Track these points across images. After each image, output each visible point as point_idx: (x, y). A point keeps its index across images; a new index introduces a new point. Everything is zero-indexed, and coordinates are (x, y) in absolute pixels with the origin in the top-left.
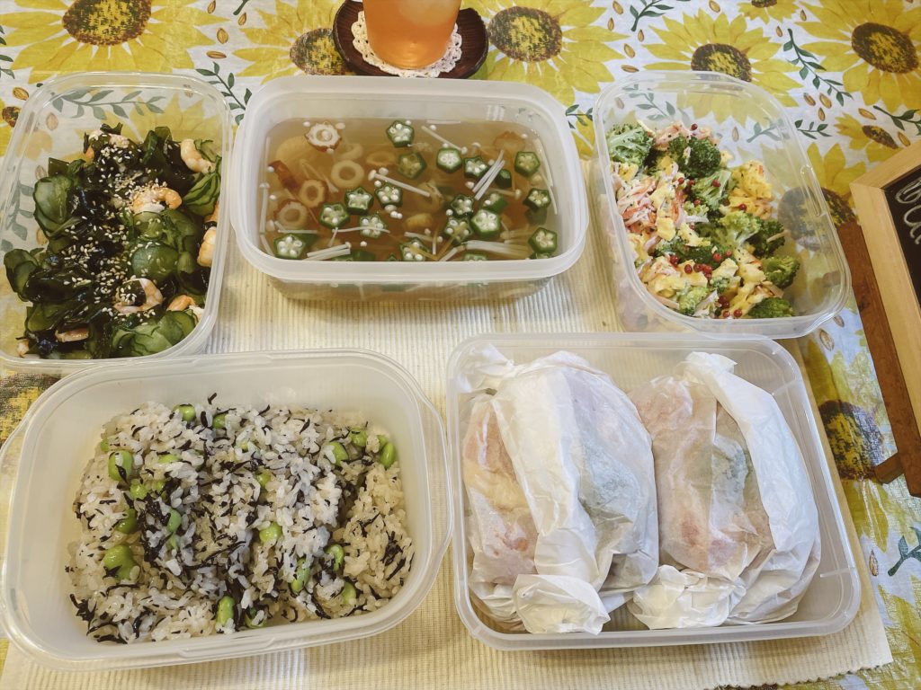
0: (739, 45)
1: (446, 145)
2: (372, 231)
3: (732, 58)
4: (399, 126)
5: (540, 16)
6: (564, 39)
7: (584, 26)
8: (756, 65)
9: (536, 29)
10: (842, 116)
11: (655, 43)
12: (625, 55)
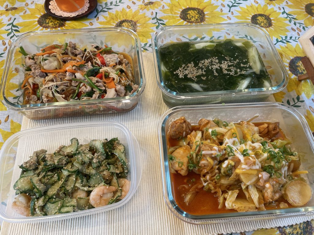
0: (267, 14)
3: (265, 18)
5: (197, 10)
6: (206, 16)
7: (213, 11)
9: (196, 14)
11: (237, 15)
12: (228, 19)
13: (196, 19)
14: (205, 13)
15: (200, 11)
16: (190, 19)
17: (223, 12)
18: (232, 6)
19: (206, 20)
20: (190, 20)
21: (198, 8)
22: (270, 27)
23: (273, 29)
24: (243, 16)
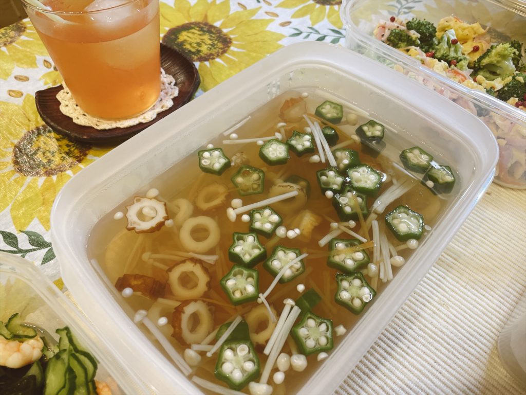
1: (260, 142)
2: (291, 267)
4: (206, 154)
6: (225, 31)
7: (228, 16)
9: (200, 35)
12: (272, 18)
13: (213, 45)
14: (217, 24)
15: (202, 25)
16: (199, 51)
17: (249, 8)
19: (232, 36)
20: (201, 54)
21: (190, 22)
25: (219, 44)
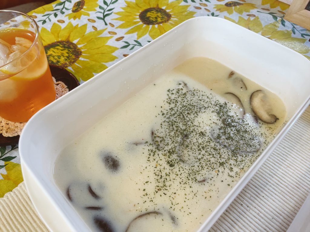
0: (153, 5)
3: (155, 11)
5: (59, 44)
6: (79, 46)
7: (84, 36)
8: (167, 8)
9: (62, 50)
10: (215, 6)
11: (120, 24)
12: (113, 35)
13: (68, 57)
14: (75, 42)
15: (65, 43)
16: (58, 62)
17: (98, 30)
18: (105, 16)
19: (82, 50)
20: (59, 64)
21: (58, 40)
22: (170, 18)
23: (175, 19)
24: (128, 22)
25: (72, 56)
